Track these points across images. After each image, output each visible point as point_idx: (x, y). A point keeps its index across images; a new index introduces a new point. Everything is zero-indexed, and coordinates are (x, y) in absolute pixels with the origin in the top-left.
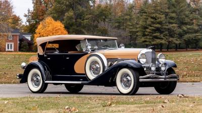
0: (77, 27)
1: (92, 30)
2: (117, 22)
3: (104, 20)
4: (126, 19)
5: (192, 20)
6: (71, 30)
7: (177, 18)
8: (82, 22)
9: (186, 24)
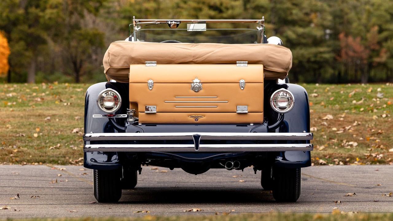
0: (30, 26)
1: (66, 35)
2: (125, 18)
3: (97, 10)
4: (147, 10)
5: (307, 14)
6: (14, 35)
7: (272, 9)
8: (41, 14)
9: (294, 23)
